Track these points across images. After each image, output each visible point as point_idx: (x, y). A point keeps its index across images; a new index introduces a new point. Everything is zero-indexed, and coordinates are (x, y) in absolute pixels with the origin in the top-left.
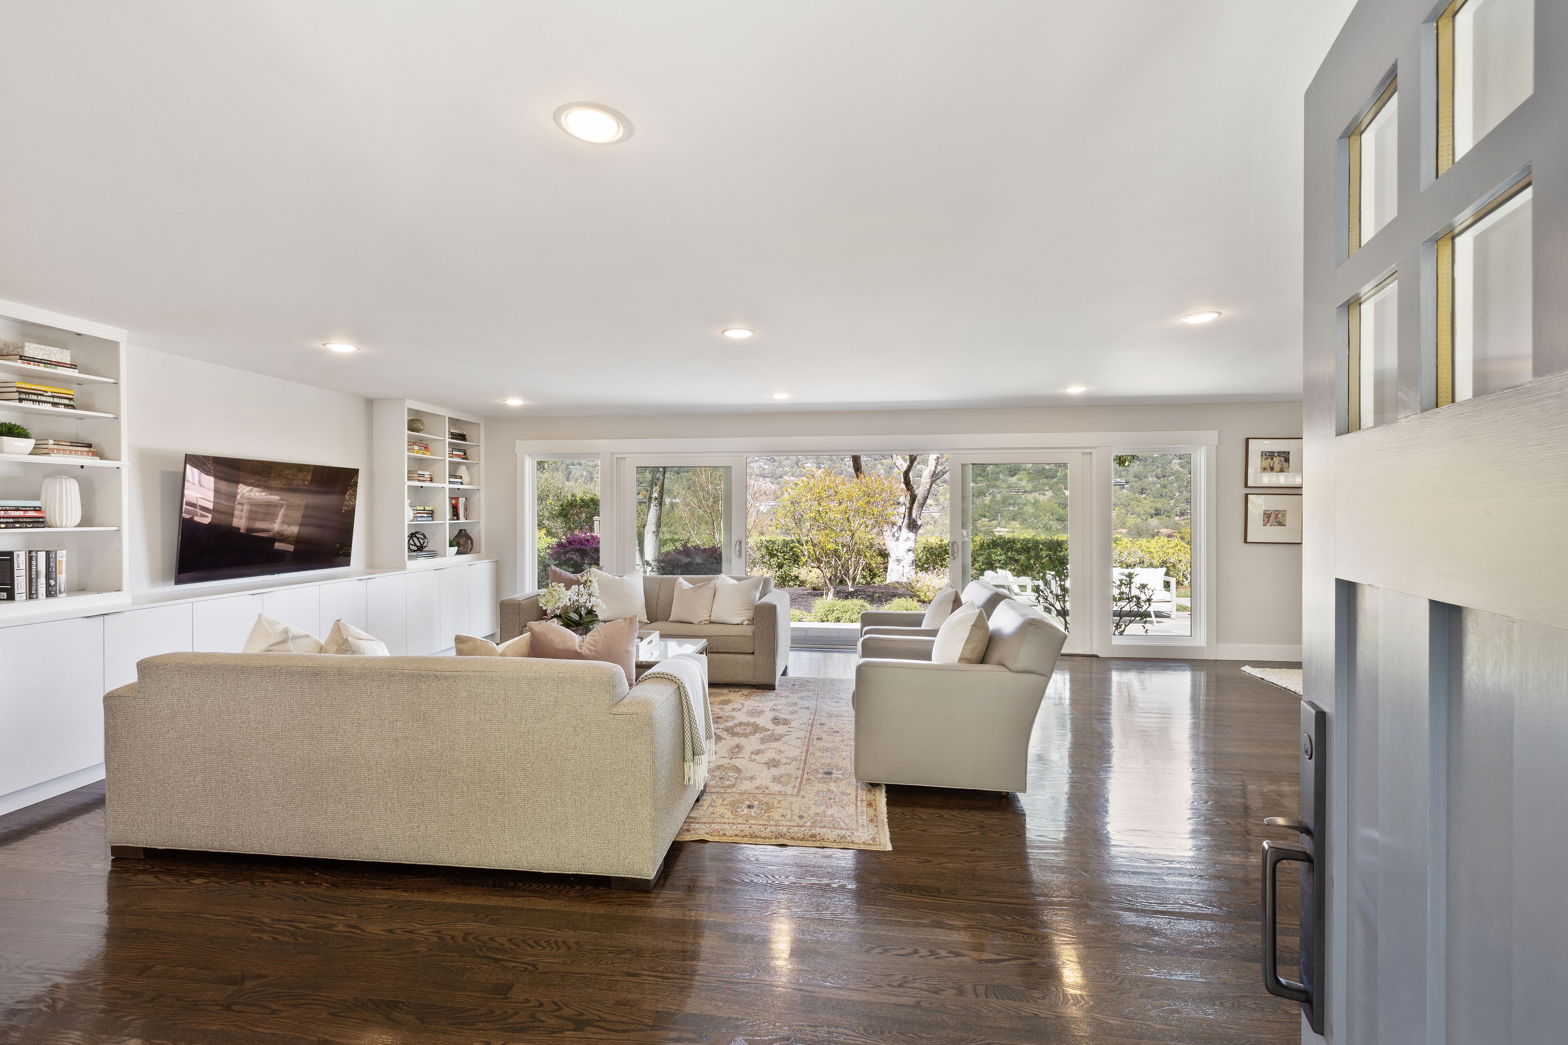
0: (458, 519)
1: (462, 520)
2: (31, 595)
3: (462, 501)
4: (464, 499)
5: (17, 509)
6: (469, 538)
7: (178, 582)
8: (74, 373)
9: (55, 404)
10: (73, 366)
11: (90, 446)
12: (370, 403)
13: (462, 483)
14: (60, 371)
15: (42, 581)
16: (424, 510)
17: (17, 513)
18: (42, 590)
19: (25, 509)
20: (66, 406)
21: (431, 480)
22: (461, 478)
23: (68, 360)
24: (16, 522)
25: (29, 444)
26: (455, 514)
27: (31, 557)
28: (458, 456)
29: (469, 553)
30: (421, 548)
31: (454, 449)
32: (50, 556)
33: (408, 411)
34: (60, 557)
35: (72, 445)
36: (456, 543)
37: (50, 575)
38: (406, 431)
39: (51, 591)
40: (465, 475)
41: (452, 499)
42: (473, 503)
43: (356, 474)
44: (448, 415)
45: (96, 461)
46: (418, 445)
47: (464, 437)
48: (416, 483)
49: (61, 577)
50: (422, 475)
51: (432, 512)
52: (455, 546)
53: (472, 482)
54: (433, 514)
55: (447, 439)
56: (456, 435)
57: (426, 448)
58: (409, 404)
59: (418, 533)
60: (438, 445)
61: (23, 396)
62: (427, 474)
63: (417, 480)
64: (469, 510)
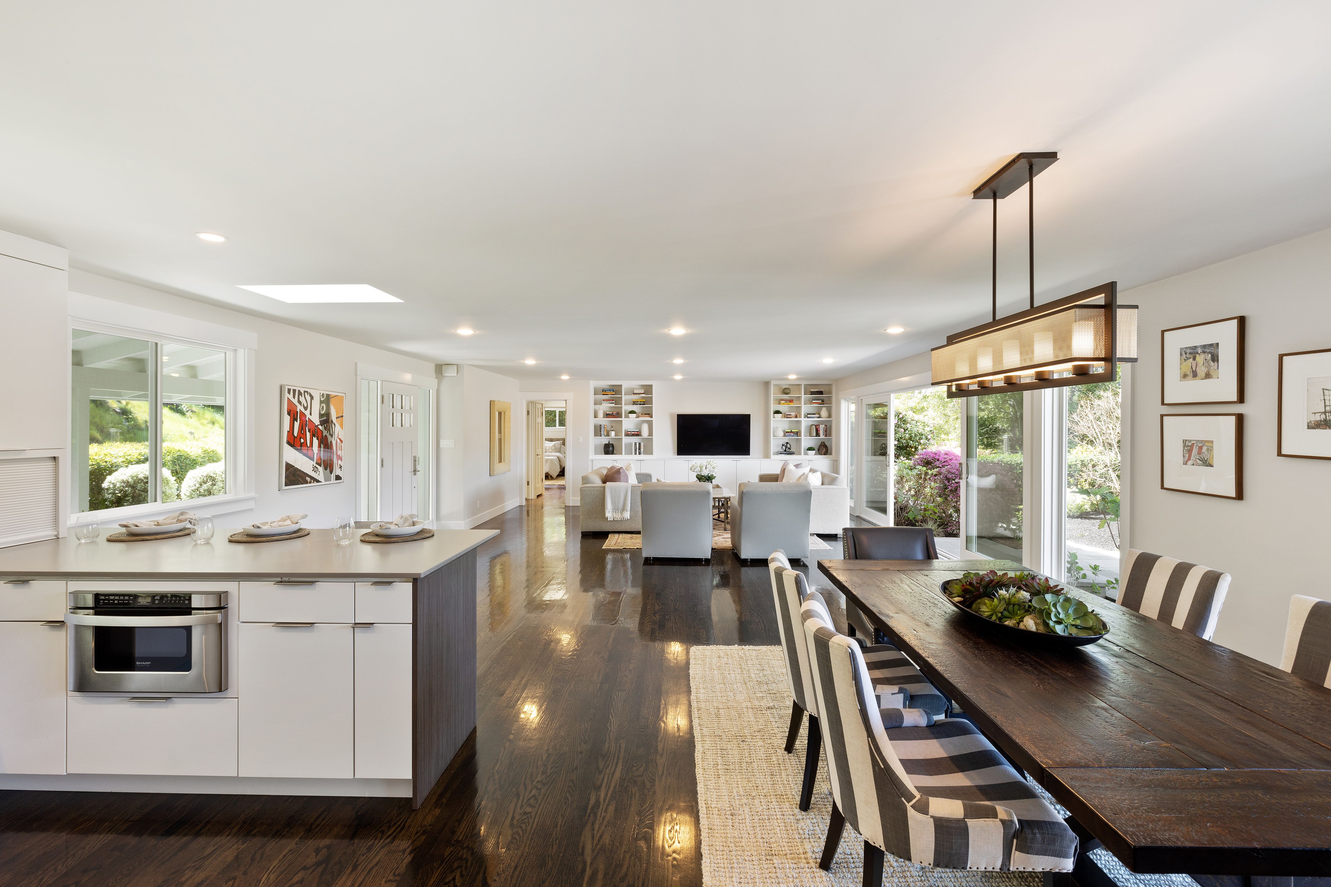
0: (819, 436)
1: (822, 436)
2: (635, 453)
3: (822, 427)
4: (824, 426)
5: (633, 432)
6: (826, 447)
7: (678, 455)
8: (644, 395)
9: (640, 404)
10: (644, 393)
11: (649, 414)
12: (767, 384)
13: (819, 417)
14: (642, 395)
15: (638, 450)
16: (791, 431)
18: (638, 453)
19: (635, 432)
20: (643, 404)
21: (796, 417)
22: (819, 414)
24: (633, 435)
25: (635, 415)
26: (818, 434)
27: (635, 444)
28: (817, 403)
29: (824, 454)
30: (787, 450)
31: (813, 400)
32: (640, 444)
33: (774, 385)
34: (642, 444)
35: (645, 414)
36: (816, 449)
37: (640, 449)
38: (774, 394)
39: (640, 454)
40: (824, 413)
41: (816, 426)
42: (831, 427)
43: (748, 416)
44: (803, 383)
45: (649, 419)
46: (786, 400)
47: (821, 393)
48: (786, 419)
49: (642, 450)
50: (790, 415)
51: (797, 433)
52: (814, 450)
53: (830, 416)
54: (798, 434)
55: (803, 395)
56: (812, 393)
57: (791, 401)
58: (773, 383)
59: (787, 443)
60: (799, 398)
61: (635, 403)
62: (793, 414)
63: (787, 418)
64: (828, 432)
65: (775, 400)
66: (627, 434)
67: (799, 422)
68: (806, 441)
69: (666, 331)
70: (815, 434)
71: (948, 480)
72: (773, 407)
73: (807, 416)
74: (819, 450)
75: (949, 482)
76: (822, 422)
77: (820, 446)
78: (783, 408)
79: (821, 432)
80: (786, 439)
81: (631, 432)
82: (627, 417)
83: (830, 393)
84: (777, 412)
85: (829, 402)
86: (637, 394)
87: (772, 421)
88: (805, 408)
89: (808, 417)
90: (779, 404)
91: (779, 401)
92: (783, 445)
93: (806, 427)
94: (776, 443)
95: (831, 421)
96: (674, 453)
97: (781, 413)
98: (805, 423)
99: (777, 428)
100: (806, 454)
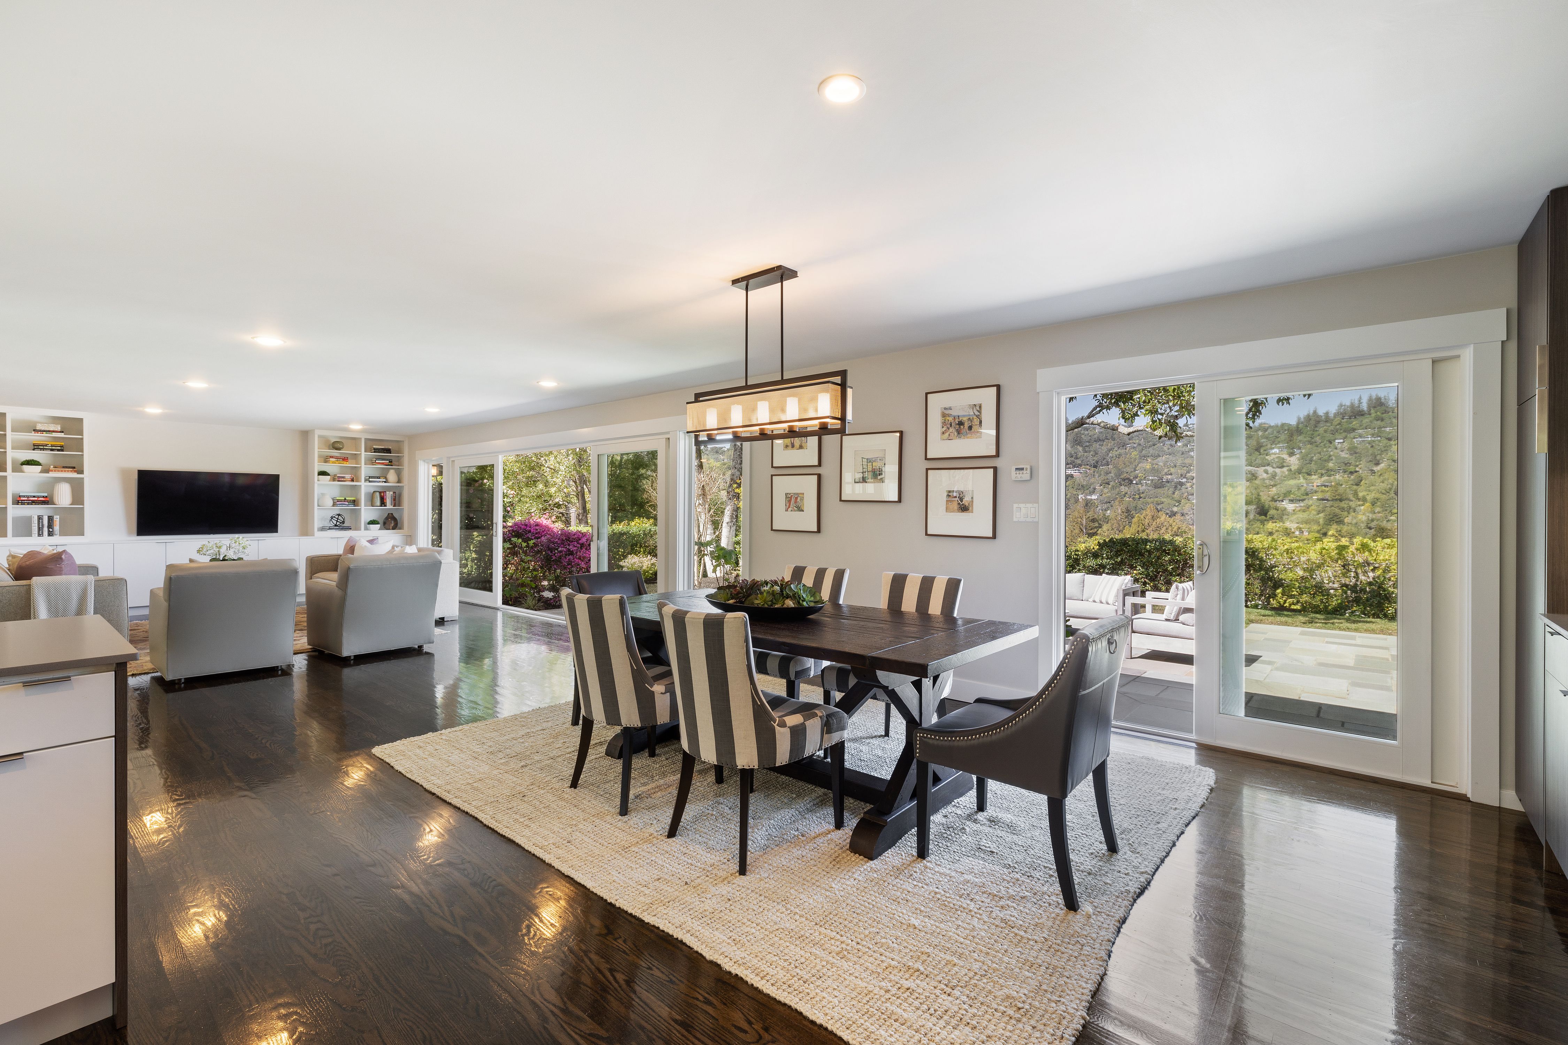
0: (385, 506)
1: (389, 506)
2: (40, 534)
3: (389, 495)
4: (392, 493)
5: (34, 497)
6: (395, 519)
7: (138, 535)
8: (62, 435)
9: (52, 450)
10: (60, 432)
11: (74, 468)
12: (305, 435)
13: (385, 482)
14: (54, 435)
15: (46, 529)
16: (345, 499)
17: (34, 499)
18: (46, 533)
19: (38, 497)
20: (58, 450)
21: (352, 480)
22: (385, 477)
23: (59, 429)
24: (33, 502)
25: (39, 468)
26: (383, 503)
27: (40, 518)
28: (382, 464)
29: (393, 529)
30: (339, 524)
31: (377, 459)
32: (50, 519)
33: (319, 437)
34: (57, 519)
35: (64, 467)
36: (381, 522)
37: (50, 525)
38: (317, 449)
39: (50, 534)
40: (392, 476)
41: (380, 493)
42: (400, 495)
43: (276, 478)
44: (363, 437)
45: (75, 475)
46: (337, 458)
47: (388, 451)
48: (337, 483)
49: (57, 528)
50: (343, 477)
51: (354, 501)
52: (378, 524)
53: (399, 481)
54: (355, 503)
55: (363, 453)
56: (376, 450)
57: (345, 459)
58: (318, 433)
59: (339, 515)
60: (356, 457)
61: (36, 447)
62: (348, 476)
63: (338, 481)
64: (397, 500)
65: (320, 456)
66: (18, 501)
67: (356, 488)
68: (367, 513)
69: (247, 338)
70: (378, 503)
71: (551, 550)
72: (318, 466)
73: (368, 479)
74: (385, 523)
75: (551, 552)
76: (389, 488)
77: (387, 518)
78: (332, 467)
79: (388, 501)
80: (336, 510)
81: (28, 497)
82: (15, 470)
83: (399, 451)
84: (322, 473)
85: (397, 463)
86: (40, 431)
87: (316, 485)
88: (365, 470)
89: (370, 482)
90: (326, 462)
91: (326, 459)
92: (332, 518)
93: (366, 494)
94: (321, 514)
95: (402, 487)
96: (130, 533)
97: (328, 475)
98: (365, 488)
99: (323, 494)
100: (366, 529)
